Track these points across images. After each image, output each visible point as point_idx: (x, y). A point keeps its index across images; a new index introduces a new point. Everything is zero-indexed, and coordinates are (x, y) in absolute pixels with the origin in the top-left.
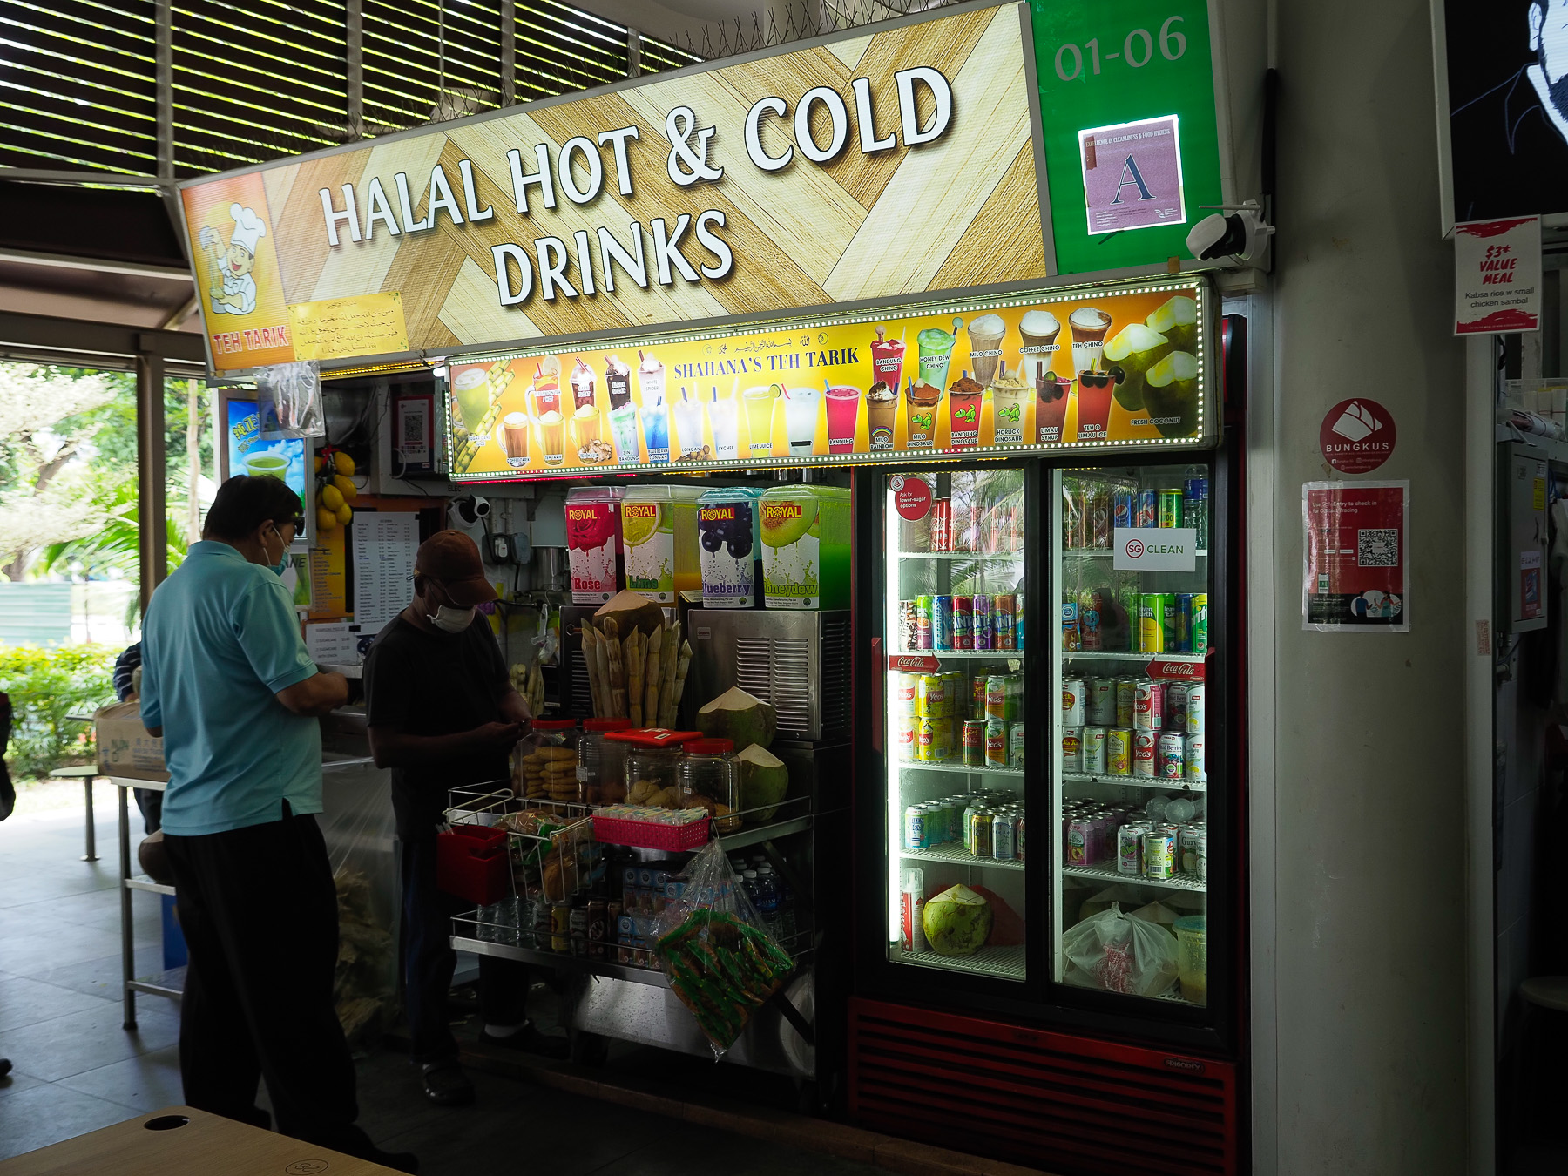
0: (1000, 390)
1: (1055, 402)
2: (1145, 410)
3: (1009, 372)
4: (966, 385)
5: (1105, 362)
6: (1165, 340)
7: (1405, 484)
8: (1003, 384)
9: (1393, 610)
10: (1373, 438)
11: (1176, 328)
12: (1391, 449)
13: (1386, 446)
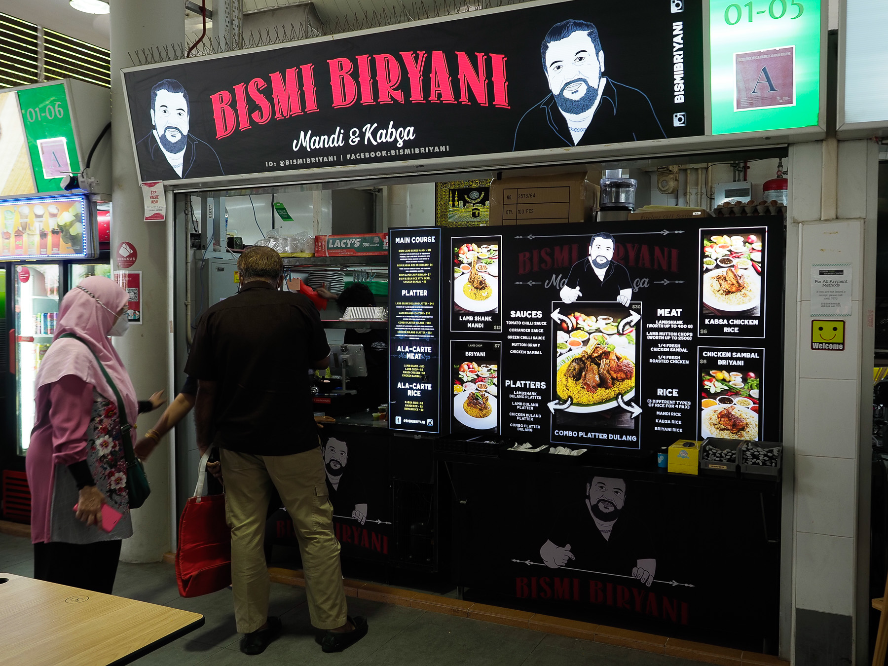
0: (28, 234)
1: (45, 239)
2: (70, 243)
3: (31, 228)
4: (19, 232)
5: (59, 226)
6: (74, 218)
7: (140, 272)
8: (29, 232)
9: (137, 317)
10: (130, 256)
11: (77, 214)
12: (135, 260)
13: (134, 258)
